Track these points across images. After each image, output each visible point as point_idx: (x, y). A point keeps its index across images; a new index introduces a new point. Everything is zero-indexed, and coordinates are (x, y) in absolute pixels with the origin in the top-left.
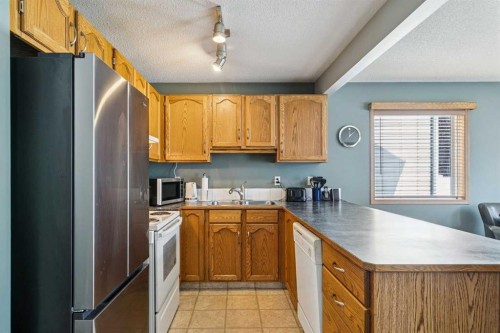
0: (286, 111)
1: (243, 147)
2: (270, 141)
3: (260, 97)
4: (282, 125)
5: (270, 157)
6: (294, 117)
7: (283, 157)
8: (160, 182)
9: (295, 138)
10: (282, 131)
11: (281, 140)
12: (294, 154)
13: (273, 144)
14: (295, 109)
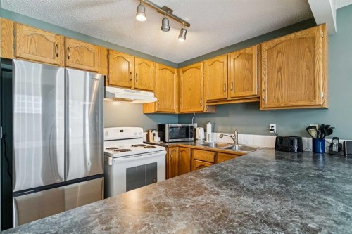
0: (269, 57)
1: (229, 99)
2: (252, 90)
3: (242, 51)
4: (264, 72)
5: (253, 105)
6: (278, 61)
7: (265, 104)
8: (167, 126)
9: (279, 84)
10: (265, 79)
11: (263, 88)
12: (278, 100)
13: (255, 92)
14: (279, 53)
